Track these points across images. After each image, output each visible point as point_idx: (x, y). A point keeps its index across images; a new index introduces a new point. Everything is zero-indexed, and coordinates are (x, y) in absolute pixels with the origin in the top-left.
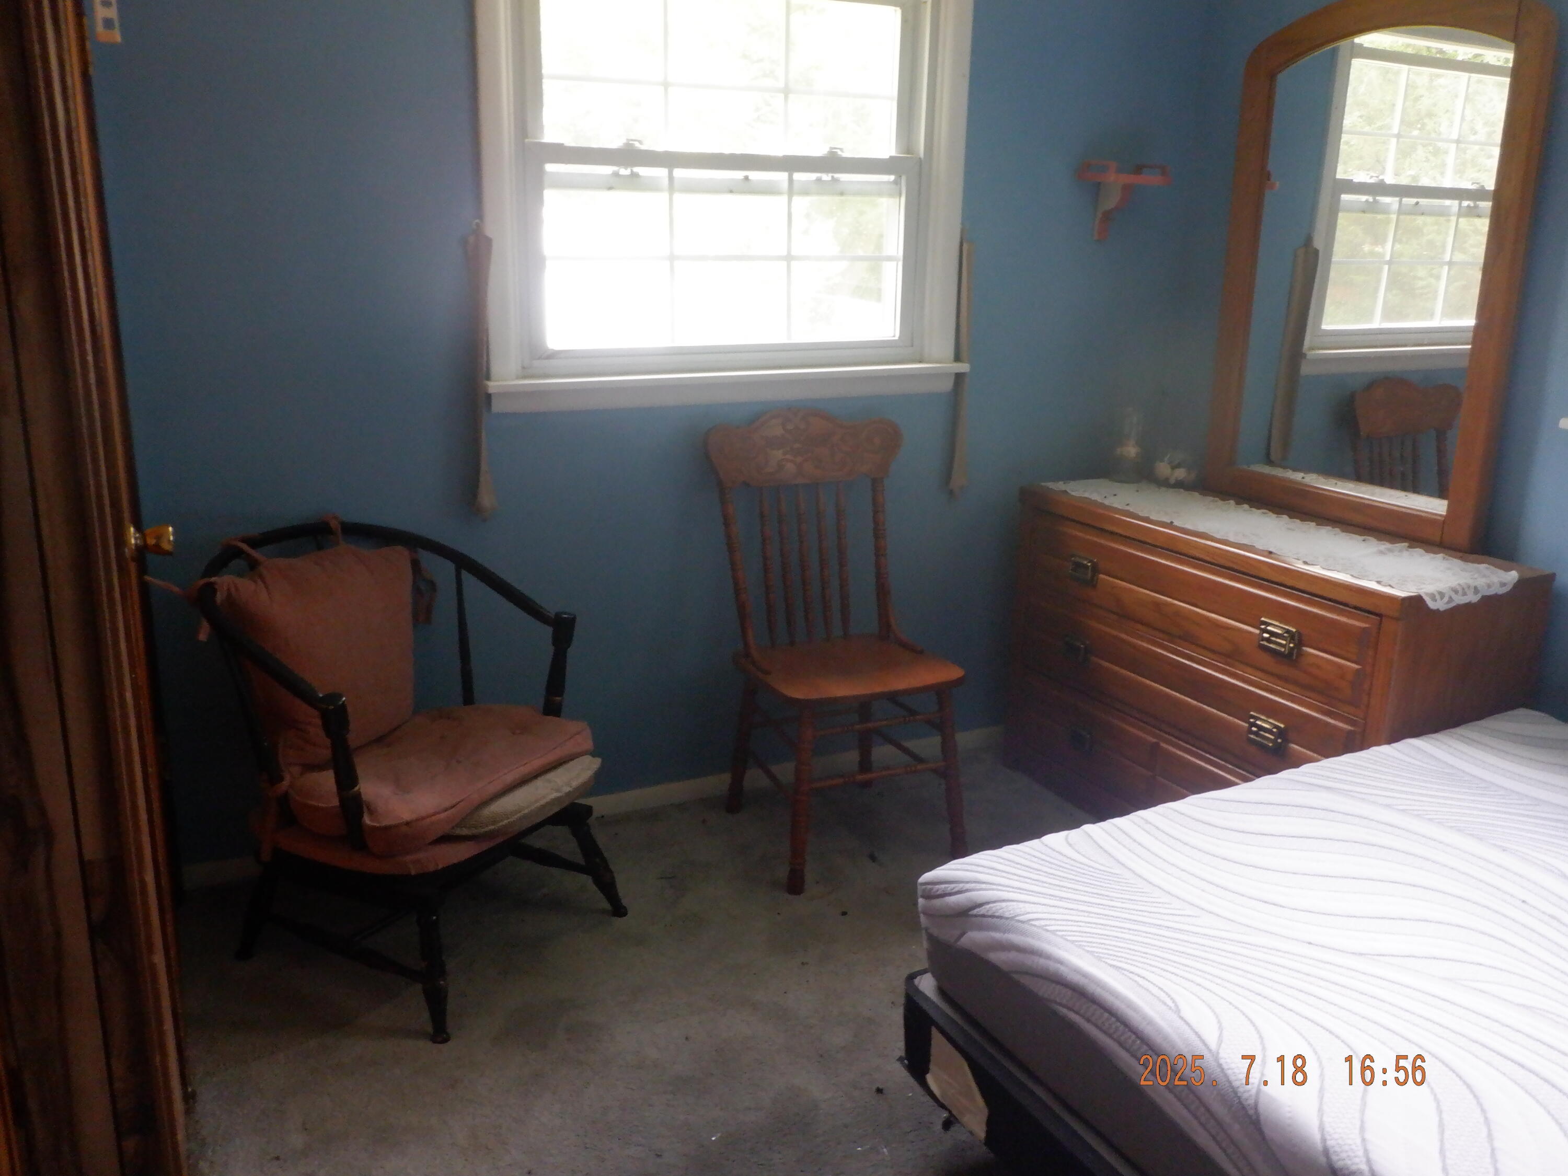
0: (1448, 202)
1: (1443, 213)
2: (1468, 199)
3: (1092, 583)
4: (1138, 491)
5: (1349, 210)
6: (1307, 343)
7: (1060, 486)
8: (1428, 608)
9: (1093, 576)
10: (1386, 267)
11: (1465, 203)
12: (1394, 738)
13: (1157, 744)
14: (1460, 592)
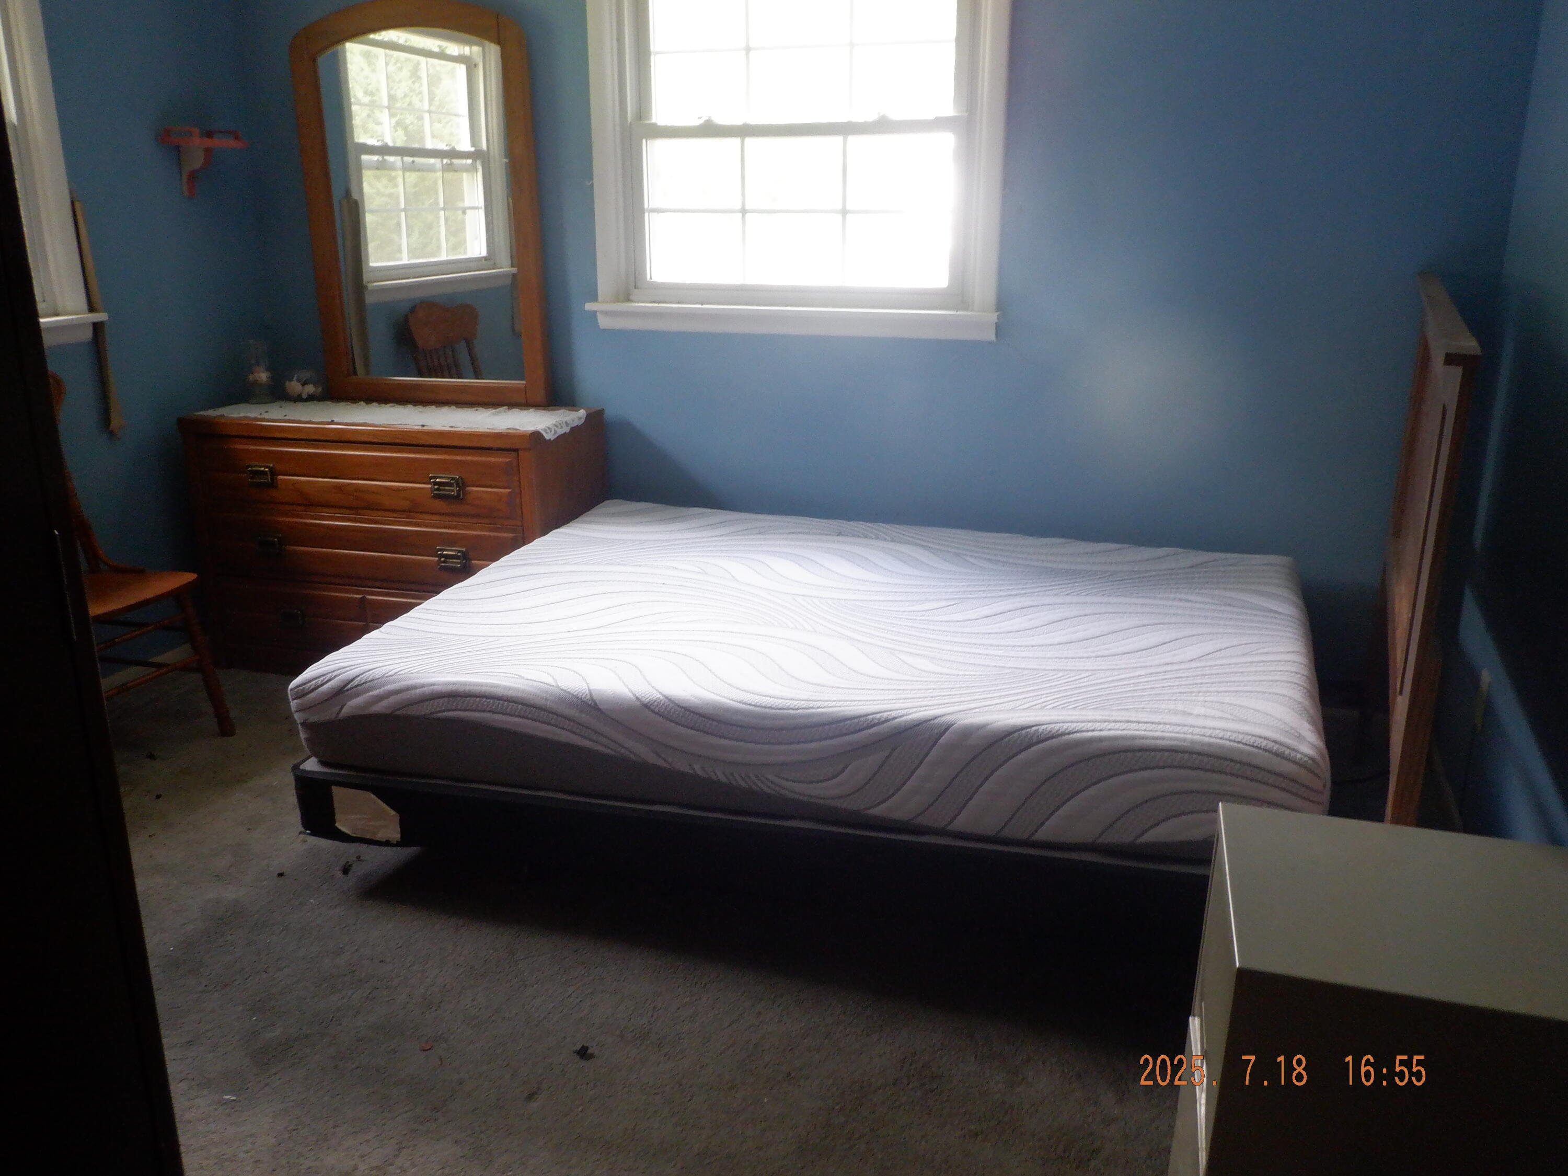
0: (432, 161)
1: (431, 169)
2: (445, 157)
3: (273, 485)
4: (281, 407)
5: (369, 168)
6: (366, 277)
7: (211, 413)
8: (545, 439)
9: (273, 479)
10: (403, 214)
11: (445, 161)
12: (544, 532)
13: (363, 599)
14: (559, 427)
